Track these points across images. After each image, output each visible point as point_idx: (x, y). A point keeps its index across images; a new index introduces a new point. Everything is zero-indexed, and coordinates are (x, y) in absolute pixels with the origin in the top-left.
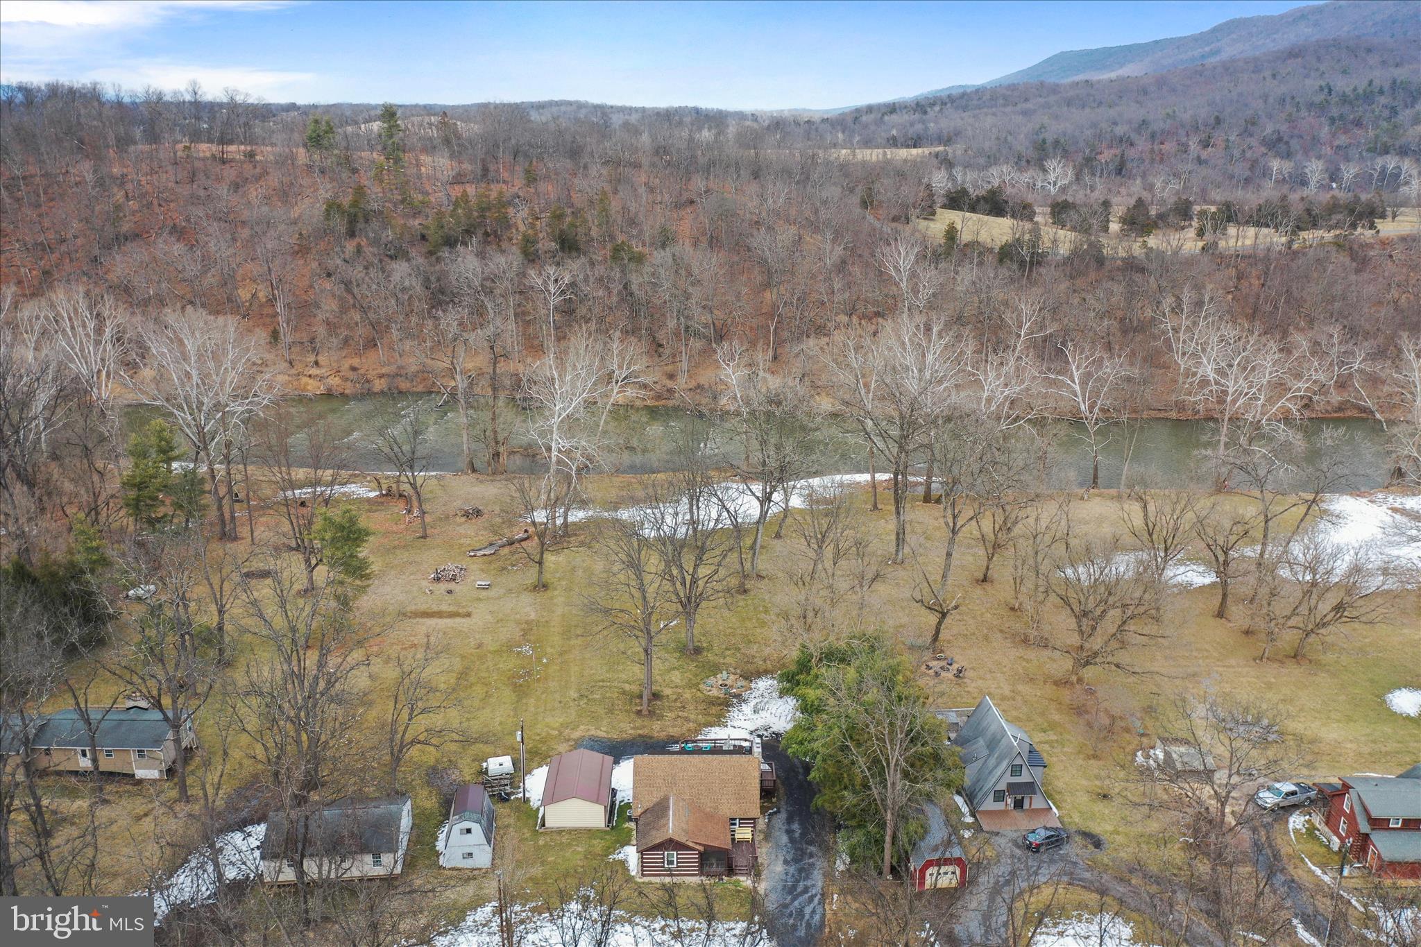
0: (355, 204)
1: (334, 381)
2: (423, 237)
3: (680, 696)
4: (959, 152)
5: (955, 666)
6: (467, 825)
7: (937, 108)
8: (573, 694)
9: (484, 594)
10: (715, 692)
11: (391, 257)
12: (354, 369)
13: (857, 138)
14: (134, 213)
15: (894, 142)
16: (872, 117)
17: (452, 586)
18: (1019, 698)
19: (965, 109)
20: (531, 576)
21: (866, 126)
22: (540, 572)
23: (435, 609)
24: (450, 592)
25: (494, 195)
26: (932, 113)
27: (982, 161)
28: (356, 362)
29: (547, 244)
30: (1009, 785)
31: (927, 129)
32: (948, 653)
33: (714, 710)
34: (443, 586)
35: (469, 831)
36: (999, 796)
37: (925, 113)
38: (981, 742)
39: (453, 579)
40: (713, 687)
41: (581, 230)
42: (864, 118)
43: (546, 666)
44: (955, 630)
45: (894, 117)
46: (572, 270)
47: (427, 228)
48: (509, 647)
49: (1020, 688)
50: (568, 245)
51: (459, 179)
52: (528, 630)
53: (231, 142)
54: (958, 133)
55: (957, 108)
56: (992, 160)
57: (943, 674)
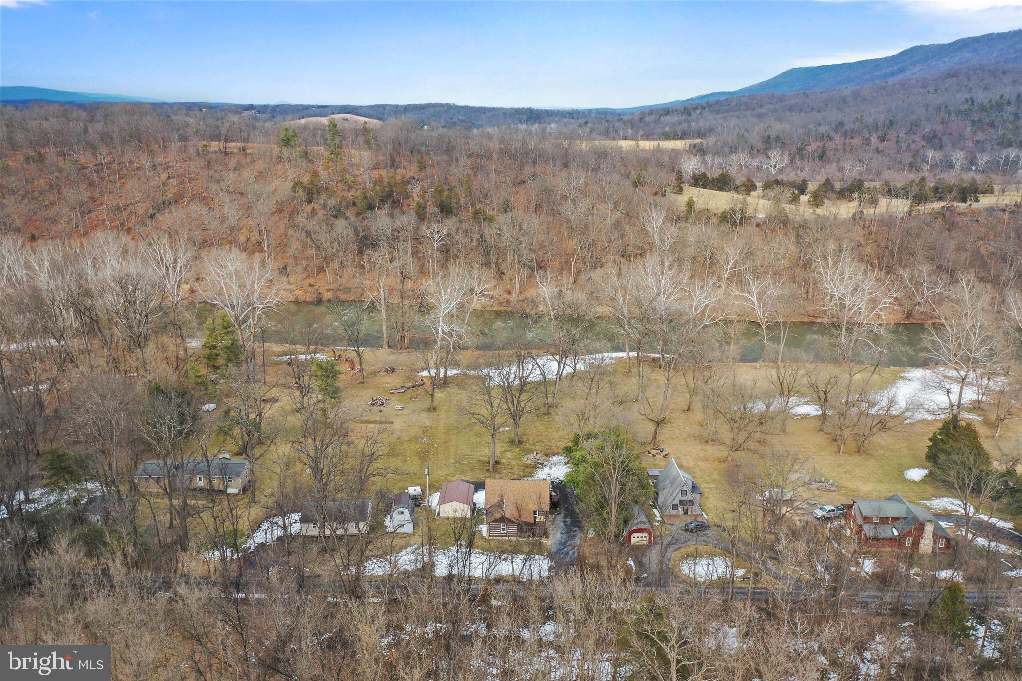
0: (312, 182)
1: (299, 293)
2: (354, 204)
3: (510, 463)
4: (711, 143)
5: (664, 453)
6: (401, 509)
7: (698, 112)
8: (452, 461)
9: (400, 412)
10: (529, 462)
11: (333, 216)
12: (311, 286)
13: (641, 133)
14: (173, 187)
15: (666, 136)
16: (652, 117)
17: (381, 408)
18: (697, 468)
19: (718, 112)
20: (426, 404)
21: (648, 124)
22: (432, 401)
23: (373, 419)
24: (380, 411)
25: (398, 177)
26: (694, 115)
27: (726, 150)
28: (312, 281)
29: (432, 209)
30: (681, 501)
31: (690, 126)
32: (661, 447)
33: (528, 470)
34: (376, 408)
35: (402, 513)
36: (675, 507)
37: (690, 115)
38: (668, 481)
39: (382, 404)
40: (529, 460)
41: (454, 200)
42: (647, 119)
43: (436, 448)
44: (667, 435)
45: (668, 117)
46: (448, 225)
47: (357, 198)
48: (416, 438)
49: (699, 463)
50: (446, 210)
51: (376, 167)
52: (425, 430)
53: (232, 141)
54: (711, 130)
55: (711, 112)
56: (733, 150)
57: (657, 456)
